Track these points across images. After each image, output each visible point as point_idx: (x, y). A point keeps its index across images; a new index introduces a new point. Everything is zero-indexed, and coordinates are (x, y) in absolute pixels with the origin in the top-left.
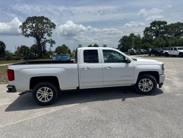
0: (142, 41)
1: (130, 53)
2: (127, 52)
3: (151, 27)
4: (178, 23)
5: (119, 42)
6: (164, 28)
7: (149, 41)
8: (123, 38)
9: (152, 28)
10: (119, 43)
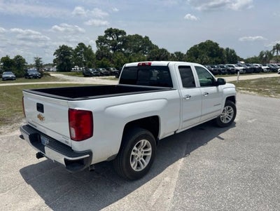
0: (97, 56)
1: (84, 74)
2: (70, 71)
3: (106, 36)
4: (137, 35)
5: (54, 54)
6: (123, 40)
7: (107, 57)
8: (61, 50)
9: (108, 38)
10: (55, 57)
